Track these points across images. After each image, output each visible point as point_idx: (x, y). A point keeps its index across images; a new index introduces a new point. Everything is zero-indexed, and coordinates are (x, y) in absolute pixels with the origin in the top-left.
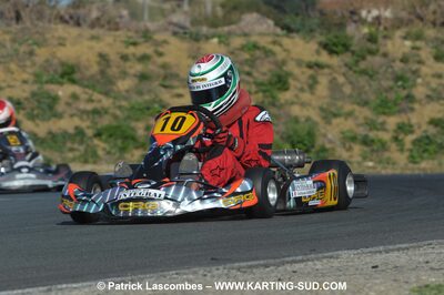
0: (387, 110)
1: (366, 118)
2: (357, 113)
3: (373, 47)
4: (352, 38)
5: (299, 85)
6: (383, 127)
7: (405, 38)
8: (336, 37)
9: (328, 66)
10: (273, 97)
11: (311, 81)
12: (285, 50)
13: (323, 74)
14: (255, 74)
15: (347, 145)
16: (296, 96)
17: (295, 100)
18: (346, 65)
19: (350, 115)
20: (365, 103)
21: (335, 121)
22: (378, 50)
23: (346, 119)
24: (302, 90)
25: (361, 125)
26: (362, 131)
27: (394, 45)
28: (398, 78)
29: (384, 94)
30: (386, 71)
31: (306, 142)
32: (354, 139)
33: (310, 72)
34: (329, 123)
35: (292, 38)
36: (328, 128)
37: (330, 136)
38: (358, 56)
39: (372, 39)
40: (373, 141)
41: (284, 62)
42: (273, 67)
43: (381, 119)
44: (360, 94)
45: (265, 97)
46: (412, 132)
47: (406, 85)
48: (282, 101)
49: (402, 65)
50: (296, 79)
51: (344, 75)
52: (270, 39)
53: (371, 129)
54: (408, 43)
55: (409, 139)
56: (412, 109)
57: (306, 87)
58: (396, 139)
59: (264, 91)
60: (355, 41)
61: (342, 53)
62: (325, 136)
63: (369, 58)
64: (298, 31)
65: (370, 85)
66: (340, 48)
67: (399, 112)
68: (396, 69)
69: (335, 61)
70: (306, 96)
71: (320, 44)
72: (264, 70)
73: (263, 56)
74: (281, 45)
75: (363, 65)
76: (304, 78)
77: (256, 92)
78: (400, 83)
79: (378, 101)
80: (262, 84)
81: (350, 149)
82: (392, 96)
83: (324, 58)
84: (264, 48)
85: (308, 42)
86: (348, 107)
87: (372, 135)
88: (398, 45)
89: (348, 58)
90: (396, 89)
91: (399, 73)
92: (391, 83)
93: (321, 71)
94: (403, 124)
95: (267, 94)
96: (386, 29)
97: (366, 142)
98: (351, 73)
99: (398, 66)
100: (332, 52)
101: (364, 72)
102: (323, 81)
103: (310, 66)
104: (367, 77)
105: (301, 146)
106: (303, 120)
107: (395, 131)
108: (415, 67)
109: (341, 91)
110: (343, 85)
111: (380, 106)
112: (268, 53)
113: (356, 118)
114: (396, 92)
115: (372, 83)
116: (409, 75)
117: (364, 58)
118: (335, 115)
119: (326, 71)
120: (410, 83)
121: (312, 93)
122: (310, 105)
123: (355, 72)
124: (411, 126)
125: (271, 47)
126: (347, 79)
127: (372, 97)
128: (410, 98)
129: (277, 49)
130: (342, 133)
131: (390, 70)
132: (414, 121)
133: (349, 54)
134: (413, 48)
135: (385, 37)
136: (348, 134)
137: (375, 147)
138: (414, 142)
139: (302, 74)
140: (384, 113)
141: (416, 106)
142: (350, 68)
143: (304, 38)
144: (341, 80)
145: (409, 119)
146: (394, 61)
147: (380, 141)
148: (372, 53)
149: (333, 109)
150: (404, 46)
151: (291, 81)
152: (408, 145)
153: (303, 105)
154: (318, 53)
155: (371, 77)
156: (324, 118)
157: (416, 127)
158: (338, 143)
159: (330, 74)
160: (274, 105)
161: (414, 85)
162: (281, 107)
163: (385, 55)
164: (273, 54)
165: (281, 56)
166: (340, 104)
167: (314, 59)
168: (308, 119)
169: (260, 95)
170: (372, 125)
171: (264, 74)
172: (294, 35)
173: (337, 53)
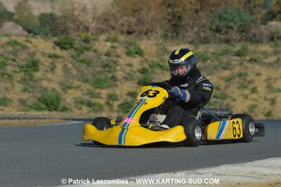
0: (101, 86)
1: (88, 90)
2: (82, 87)
3: (88, 46)
4: (74, 40)
5: (45, 68)
6: (99, 96)
7: (107, 41)
8: (66, 39)
9: (61, 57)
10: (31, 75)
11: (51, 66)
12: (34, 46)
13: (58, 62)
14: (18, 60)
15: (79, 106)
16: (44, 75)
17: (44, 77)
18: (72, 57)
19: (78, 88)
20: (86, 81)
21: (70, 91)
22: (91, 48)
23: (76, 90)
24: (47, 71)
25: (86, 94)
26: (87, 98)
27: (100, 44)
28: (105, 66)
29: (98, 76)
30: (97, 61)
31: (55, 104)
32: (82, 103)
33: (51, 60)
34: (66, 92)
35: (36, 38)
36: (66, 95)
37: (68, 100)
38: (80, 51)
39: (86, 41)
40: (94, 104)
41: (34, 54)
42: (27, 56)
43: (97, 91)
44: (82, 75)
45: (26, 75)
46: (117, 100)
47: (111, 70)
48: (36, 78)
49: (106, 58)
50: (42, 65)
51: (71, 62)
52: (23, 39)
53: (92, 97)
54: (109, 44)
55: (116, 104)
56: (116, 86)
57: (49, 69)
58: (108, 103)
59: (25, 71)
60: (76, 42)
61: (69, 48)
62: (64, 100)
63: (85, 52)
64: (38, 34)
65: (88, 70)
66: (68, 46)
67: (108, 87)
68: (103, 60)
69: (64, 53)
70: (50, 75)
71: (55, 43)
72: (23, 58)
73: (21, 49)
74: (30, 43)
75: (82, 57)
76: (47, 64)
77: (20, 72)
78: (107, 69)
79: (95, 80)
80: (22, 67)
81: (80, 109)
82: (102, 77)
83: (58, 51)
84: (21, 44)
85: (47, 41)
86: (77, 83)
87: (93, 100)
88: (102, 45)
89: (72, 52)
90: (104, 72)
91: (106, 63)
92: (101, 69)
93: (57, 60)
94: (111, 94)
95: (27, 73)
96: (92, 34)
97: (90, 105)
98: (75, 61)
99: (104, 58)
100: (63, 48)
101: (83, 61)
102: (59, 66)
103: (50, 56)
104: (85, 65)
105: (52, 106)
106: (50, 90)
107: (107, 99)
108: (115, 59)
109: (71, 73)
110: (71, 69)
111: (96, 82)
112: (24, 47)
113: (82, 90)
114: (105, 74)
115: (89, 68)
116: (111, 64)
117: (82, 52)
118: (70, 88)
119: (60, 60)
120: (113, 69)
121: (53, 74)
122: (53, 80)
123: (78, 61)
124: (116, 96)
125: (25, 44)
126: (73, 65)
127: (90, 77)
128: (114, 78)
129: (29, 45)
130: (75, 99)
131: (99, 60)
132: (117, 93)
133: (73, 50)
134: (112, 47)
135: (94, 39)
136: (79, 100)
137: (96, 108)
138: (120, 106)
139: (46, 62)
140: (99, 87)
141: (118, 83)
142: (75, 59)
143: (44, 39)
144: (70, 66)
145: (114, 92)
146: (101, 55)
147: (99, 104)
148: (87, 49)
149: (67, 84)
150: (106, 46)
151: (40, 65)
152: (116, 108)
153: (49, 80)
154: (54, 48)
155: (88, 64)
156: (63, 89)
157: (119, 97)
158: (73, 105)
159: (63, 62)
160: (31, 80)
161: (116, 71)
162: (36, 81)
163: (95, 51)
164: (27, 48)
165: (32, 49)
166: (71, 80)
167: (52, 52)
168: (53, 90)
169: (23, 73)
170: (92, 94)
171: (23, 60)
172: (38, 36)
173: (65, 49)
